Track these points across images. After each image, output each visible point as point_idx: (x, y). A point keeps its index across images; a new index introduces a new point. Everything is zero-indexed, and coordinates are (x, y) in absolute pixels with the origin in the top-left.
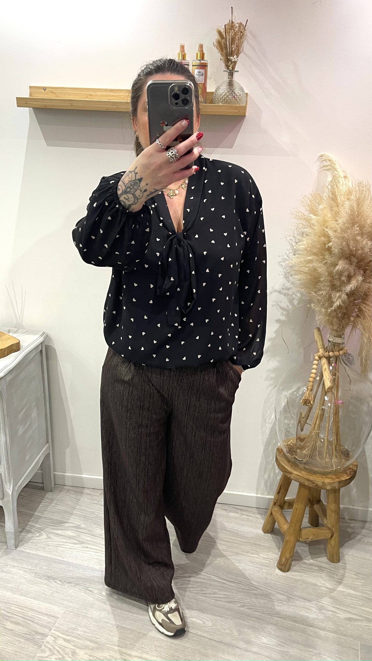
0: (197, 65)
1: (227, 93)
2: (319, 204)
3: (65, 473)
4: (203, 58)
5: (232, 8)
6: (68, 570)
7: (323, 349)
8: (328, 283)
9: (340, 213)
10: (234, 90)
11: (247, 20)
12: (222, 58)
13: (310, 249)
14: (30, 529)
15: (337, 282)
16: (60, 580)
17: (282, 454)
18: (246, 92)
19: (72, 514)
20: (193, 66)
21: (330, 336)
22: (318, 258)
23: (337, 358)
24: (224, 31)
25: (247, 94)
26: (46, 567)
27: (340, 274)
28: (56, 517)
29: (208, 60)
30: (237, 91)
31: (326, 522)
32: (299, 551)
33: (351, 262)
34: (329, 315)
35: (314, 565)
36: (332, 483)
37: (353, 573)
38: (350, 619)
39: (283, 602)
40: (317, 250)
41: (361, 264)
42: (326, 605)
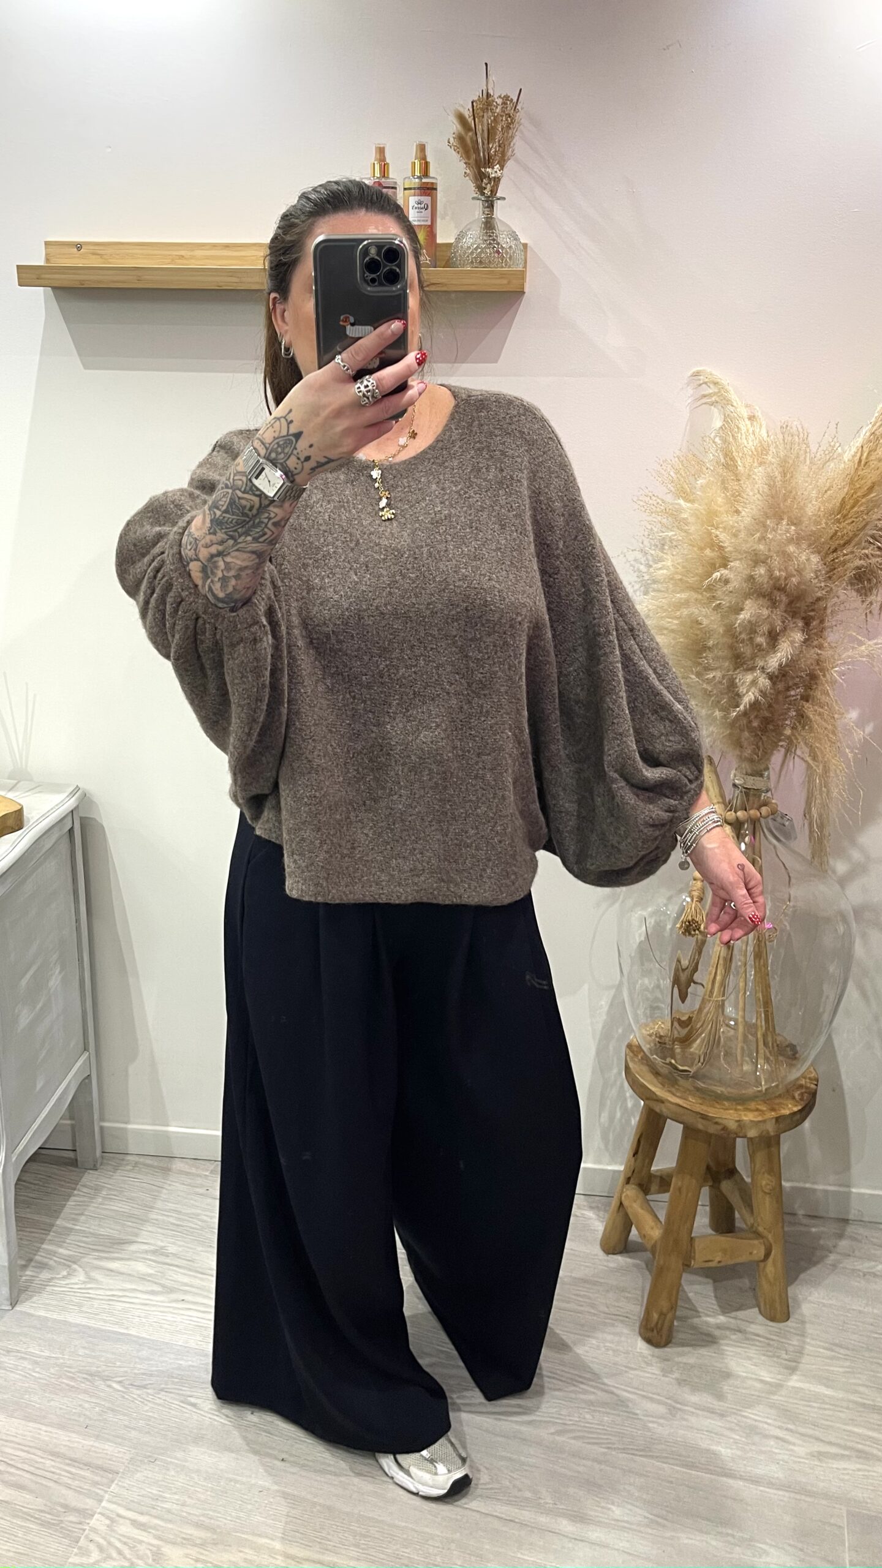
0: (414, 189)
1: (480, 244)
2: (695, 476)
3: (128, 1123)
4: (426, 173)
5: (486, 64)
6: (139, 1358)
7: (723, 805)
8: (726, 653)
9: (745, 495)
10: (497, 236)
11: (521, 90)
12: (468, 171)
13: (680, 577)
14: (46, 1260)
15: (746, 648)
16: (120, 1382)
17: (640, 1057)
18: (522, 241)
19: (145, 1221)
20: (405, 189)
21: (738, 774)
22: (700, 597)
23: (754, 823)
24: (471, 113)
25: (525, 246)
26: (87, 1352)
27: (752, 629)
28: (109, 1230)
29: (439, 178)
30: (504, 239)
31: (752, 1221)
32: (690, 1294)
33: (775, 604)
34: (733, 724)
35: (728, 1329)
36: (760, 1122)
37: (822, 1344)
38: (819, 1456)
39: (662, 1421)
40: (695, 578)
41: (798, 605)
42: (761, 1425)
